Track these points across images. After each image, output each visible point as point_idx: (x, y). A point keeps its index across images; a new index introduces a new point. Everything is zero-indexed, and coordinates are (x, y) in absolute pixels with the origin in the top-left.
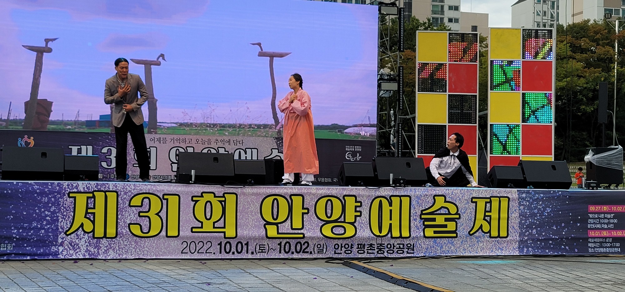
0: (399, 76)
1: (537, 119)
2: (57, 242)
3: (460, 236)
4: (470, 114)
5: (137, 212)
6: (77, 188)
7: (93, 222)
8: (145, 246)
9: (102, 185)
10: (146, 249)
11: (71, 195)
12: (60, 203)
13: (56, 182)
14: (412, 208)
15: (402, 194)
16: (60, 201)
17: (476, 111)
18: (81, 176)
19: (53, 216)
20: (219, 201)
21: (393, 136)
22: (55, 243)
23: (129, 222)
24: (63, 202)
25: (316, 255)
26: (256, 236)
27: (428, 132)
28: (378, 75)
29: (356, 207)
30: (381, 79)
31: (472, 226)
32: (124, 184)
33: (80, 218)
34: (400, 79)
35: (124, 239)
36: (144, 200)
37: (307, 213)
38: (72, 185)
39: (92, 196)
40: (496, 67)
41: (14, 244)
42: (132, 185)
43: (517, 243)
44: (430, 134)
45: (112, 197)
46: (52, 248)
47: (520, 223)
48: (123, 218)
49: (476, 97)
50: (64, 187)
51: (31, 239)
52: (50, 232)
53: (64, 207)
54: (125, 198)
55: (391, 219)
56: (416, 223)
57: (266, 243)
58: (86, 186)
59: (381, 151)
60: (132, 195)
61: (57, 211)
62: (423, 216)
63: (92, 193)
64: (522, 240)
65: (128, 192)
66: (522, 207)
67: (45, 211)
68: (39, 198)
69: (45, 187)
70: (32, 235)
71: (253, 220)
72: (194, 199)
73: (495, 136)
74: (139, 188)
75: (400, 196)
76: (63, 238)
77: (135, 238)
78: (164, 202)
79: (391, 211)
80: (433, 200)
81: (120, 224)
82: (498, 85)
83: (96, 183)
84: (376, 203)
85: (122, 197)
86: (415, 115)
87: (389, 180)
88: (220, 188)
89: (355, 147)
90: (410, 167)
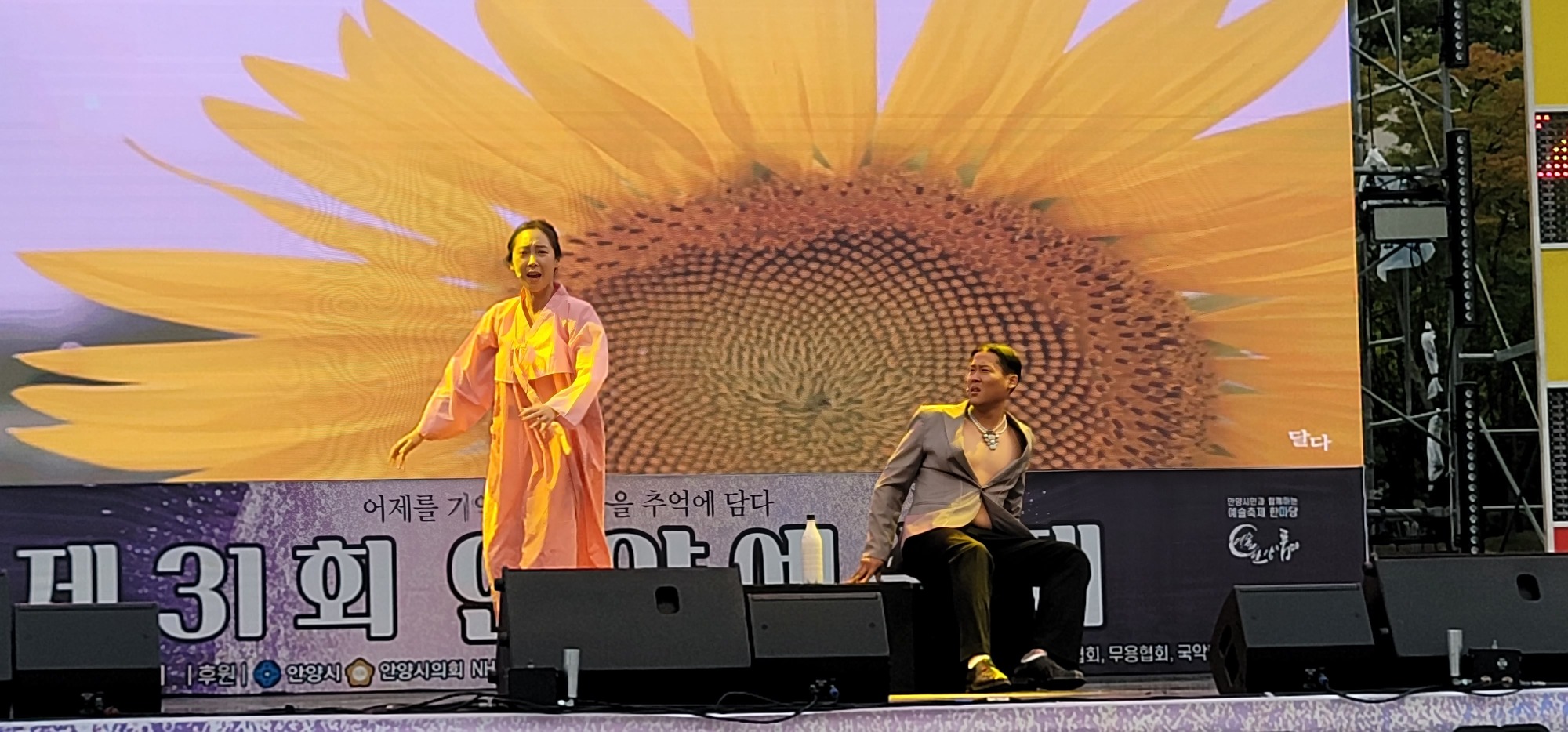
0: (1451, 173)
15: (1507, 723)
18: (87, 696)
21: (1438, 446)
28: (1357, 174)
30: (1370, 192)
32: (274, 723)
34: (1455, 187)
42: (307, 727)
59: (1384, 515)
83: (154, 725)
86: (1535, 345)
87: (1445, 661)
88: (695, 724)
89: (1271, 501)
90: (1535, 595)
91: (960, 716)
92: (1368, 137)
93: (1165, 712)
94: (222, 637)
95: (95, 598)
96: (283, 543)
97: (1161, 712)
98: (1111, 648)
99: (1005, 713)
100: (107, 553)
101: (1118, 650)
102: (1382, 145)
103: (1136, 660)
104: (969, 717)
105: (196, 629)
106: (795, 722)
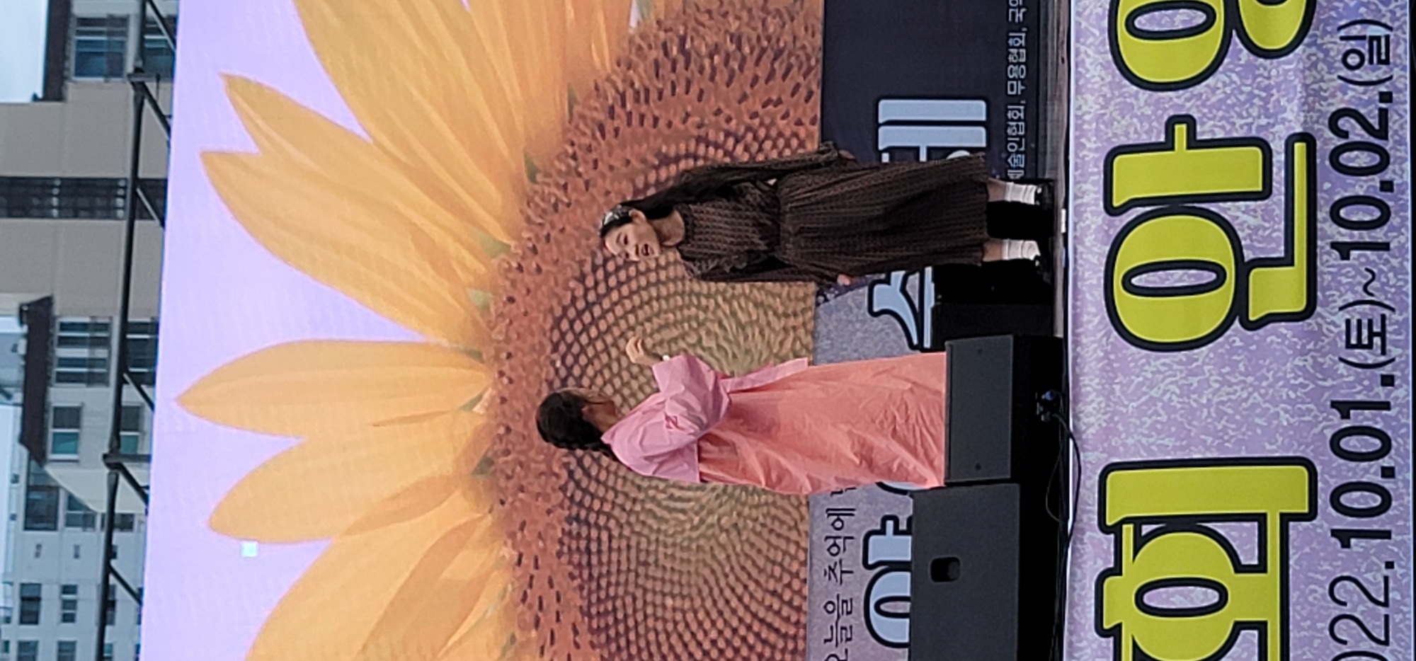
25: (1396, 72)
26: (1303, 369)
37: (1190, 121)
57: (1341, 318)
71: (1225, 382)
88: (1079, 546)
91: (1080, 262)
93: (1083, 44)
97: (1083, 48)
98: (1010, 93)
99: (1080, 215)
101: (1012, 85)
103: (1023, 67)
104: (1082, 253)
106: (1080, 439)
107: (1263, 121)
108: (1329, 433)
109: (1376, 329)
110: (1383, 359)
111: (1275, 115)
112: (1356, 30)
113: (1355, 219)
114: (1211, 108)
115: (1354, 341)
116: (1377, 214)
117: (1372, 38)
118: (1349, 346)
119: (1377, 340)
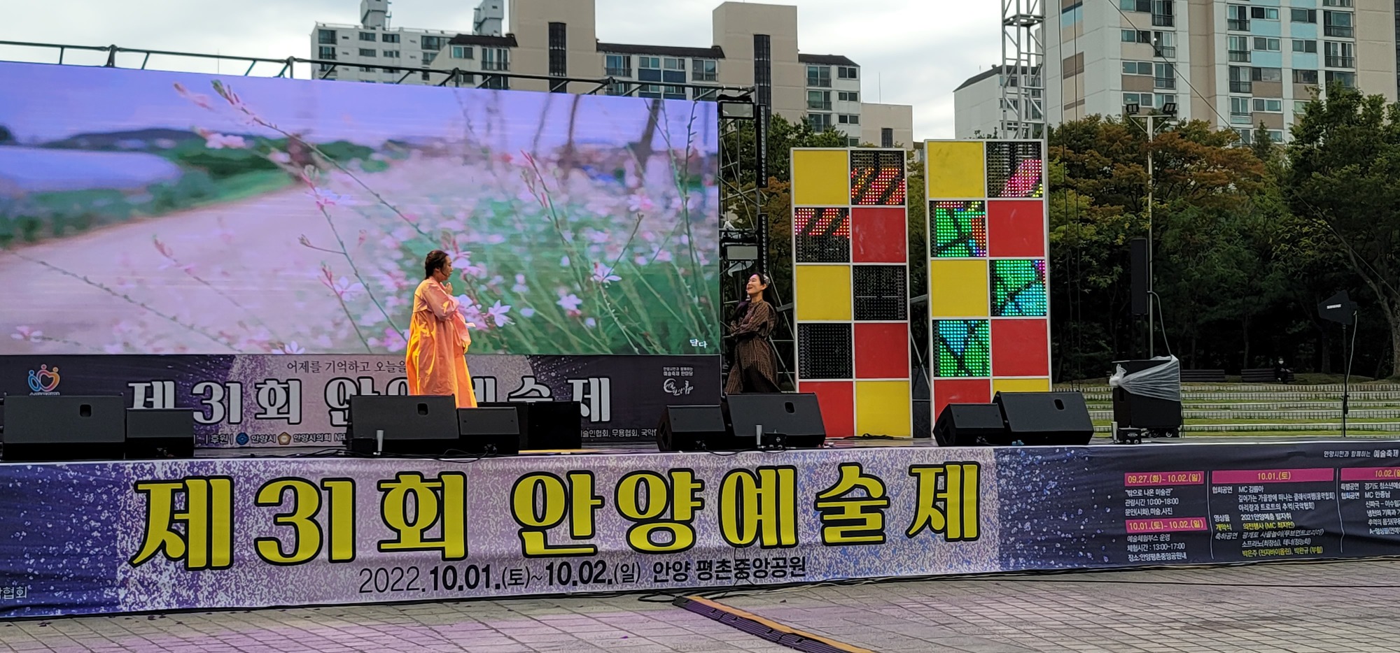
0: (759, 232)
1: (1019, 309)
2: (114, 579)
3: (891, 540)
4: (895, 302)
5: (272, 516)
6: (152, 474)
7: (185, 539)
8: (288, 582)
9: (200, 466)
10: (290, 586)
11: (141, 487)
12: (118, 503)
13: (110, 463)
14: (799, 489)
15: (780, 464)
16: (118, 500)
17: (906, 296)
18: (160, 449)
19: (105, 529)
20: (430, 488)
22: (110, 582)
23: (255, 536)
24: (125, 502)
25: (620, 586)
26: (503, 554)
27: (818, 338)
28: (721, 232)
29: (693, 491)
30: (726, 239)
31: (912, 519)
32: (245, 462)
33: (158, 530)
34: (761, 238)
35: (247, 570)
36: (286, 492)
37: (601, 506)
38: (142, 468)
39: (181, 487)
40: (940, 212)
41: (29, 587)
42: (260, 464)
43: (997, 549)
44: (821, 341)
45: (221, 489)
46: (106, 592)
47: (1001, 511)
48: (244, 528)
49: (905, 270)
50: (127, 471)
51: (64, 575)
52: (99, 562)
53: (126, 511)
54: (246, 490)
55: (760, 512)
56: (807, 518)
57: (523, 567)
58: (170, 468)
60: (262, 484)
61: (113, 519)
62: (820, 505)
63: (183, 481)
64: (1006, 543)
65: (252, 478)
66: (1003, 481)
67: (89, 520)
68: (77, 494)
69: (89, 474)
70: (64, 568)
71: (497, 523)
72: (383, 486)
73: (943, 341)
74: (274, 469)
75: (776, 468)
76: (125, 573)
77: (268, 566)
78: (325, 494)
79: (759, 496)
80: (838, 474)
81: (239, 540)
82: (946, 247)
83: (190, 463)
84: (732, 481)
85: (241, 488)
86: (793, 305)
87: (755, 438)
88: (432, 464)
89: (682, 369)
90: (793, 411)
91: (549, 460)
92: (725, 216)
94: (222, 423)
95: (164, 406)
96: (251, 381)
98: (613, 430)
99: (568, 460)
100: (170, 385)
101: (616, 431)
102: (730, 219)
103: (623, 436)
104: (552, 461)
105: (210, 419)
106: (478, 462)
107: (602, 536)
108: (477, 564)
109: (518, 581)
110: (506, 584)
111: (604, 540)
112: (636, 569)
113: (562, 571)
114: (607, 514)
115: (513, 572)
116: (564, 580)
117: (633, 575)
118: (511, 571)
119: (514, 582)
